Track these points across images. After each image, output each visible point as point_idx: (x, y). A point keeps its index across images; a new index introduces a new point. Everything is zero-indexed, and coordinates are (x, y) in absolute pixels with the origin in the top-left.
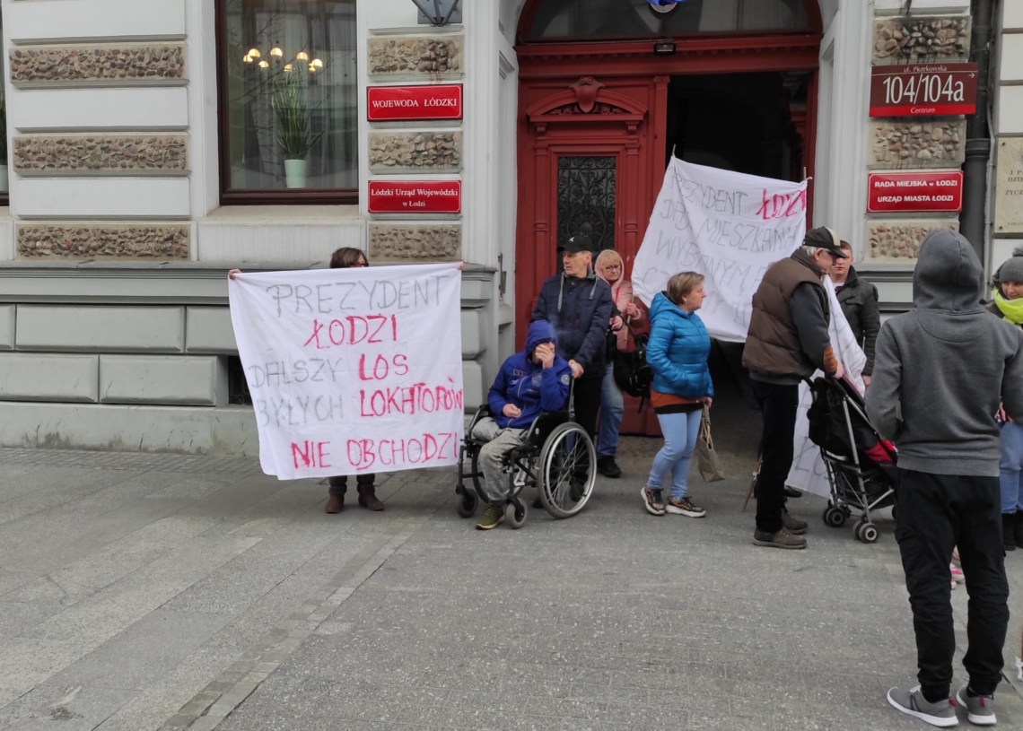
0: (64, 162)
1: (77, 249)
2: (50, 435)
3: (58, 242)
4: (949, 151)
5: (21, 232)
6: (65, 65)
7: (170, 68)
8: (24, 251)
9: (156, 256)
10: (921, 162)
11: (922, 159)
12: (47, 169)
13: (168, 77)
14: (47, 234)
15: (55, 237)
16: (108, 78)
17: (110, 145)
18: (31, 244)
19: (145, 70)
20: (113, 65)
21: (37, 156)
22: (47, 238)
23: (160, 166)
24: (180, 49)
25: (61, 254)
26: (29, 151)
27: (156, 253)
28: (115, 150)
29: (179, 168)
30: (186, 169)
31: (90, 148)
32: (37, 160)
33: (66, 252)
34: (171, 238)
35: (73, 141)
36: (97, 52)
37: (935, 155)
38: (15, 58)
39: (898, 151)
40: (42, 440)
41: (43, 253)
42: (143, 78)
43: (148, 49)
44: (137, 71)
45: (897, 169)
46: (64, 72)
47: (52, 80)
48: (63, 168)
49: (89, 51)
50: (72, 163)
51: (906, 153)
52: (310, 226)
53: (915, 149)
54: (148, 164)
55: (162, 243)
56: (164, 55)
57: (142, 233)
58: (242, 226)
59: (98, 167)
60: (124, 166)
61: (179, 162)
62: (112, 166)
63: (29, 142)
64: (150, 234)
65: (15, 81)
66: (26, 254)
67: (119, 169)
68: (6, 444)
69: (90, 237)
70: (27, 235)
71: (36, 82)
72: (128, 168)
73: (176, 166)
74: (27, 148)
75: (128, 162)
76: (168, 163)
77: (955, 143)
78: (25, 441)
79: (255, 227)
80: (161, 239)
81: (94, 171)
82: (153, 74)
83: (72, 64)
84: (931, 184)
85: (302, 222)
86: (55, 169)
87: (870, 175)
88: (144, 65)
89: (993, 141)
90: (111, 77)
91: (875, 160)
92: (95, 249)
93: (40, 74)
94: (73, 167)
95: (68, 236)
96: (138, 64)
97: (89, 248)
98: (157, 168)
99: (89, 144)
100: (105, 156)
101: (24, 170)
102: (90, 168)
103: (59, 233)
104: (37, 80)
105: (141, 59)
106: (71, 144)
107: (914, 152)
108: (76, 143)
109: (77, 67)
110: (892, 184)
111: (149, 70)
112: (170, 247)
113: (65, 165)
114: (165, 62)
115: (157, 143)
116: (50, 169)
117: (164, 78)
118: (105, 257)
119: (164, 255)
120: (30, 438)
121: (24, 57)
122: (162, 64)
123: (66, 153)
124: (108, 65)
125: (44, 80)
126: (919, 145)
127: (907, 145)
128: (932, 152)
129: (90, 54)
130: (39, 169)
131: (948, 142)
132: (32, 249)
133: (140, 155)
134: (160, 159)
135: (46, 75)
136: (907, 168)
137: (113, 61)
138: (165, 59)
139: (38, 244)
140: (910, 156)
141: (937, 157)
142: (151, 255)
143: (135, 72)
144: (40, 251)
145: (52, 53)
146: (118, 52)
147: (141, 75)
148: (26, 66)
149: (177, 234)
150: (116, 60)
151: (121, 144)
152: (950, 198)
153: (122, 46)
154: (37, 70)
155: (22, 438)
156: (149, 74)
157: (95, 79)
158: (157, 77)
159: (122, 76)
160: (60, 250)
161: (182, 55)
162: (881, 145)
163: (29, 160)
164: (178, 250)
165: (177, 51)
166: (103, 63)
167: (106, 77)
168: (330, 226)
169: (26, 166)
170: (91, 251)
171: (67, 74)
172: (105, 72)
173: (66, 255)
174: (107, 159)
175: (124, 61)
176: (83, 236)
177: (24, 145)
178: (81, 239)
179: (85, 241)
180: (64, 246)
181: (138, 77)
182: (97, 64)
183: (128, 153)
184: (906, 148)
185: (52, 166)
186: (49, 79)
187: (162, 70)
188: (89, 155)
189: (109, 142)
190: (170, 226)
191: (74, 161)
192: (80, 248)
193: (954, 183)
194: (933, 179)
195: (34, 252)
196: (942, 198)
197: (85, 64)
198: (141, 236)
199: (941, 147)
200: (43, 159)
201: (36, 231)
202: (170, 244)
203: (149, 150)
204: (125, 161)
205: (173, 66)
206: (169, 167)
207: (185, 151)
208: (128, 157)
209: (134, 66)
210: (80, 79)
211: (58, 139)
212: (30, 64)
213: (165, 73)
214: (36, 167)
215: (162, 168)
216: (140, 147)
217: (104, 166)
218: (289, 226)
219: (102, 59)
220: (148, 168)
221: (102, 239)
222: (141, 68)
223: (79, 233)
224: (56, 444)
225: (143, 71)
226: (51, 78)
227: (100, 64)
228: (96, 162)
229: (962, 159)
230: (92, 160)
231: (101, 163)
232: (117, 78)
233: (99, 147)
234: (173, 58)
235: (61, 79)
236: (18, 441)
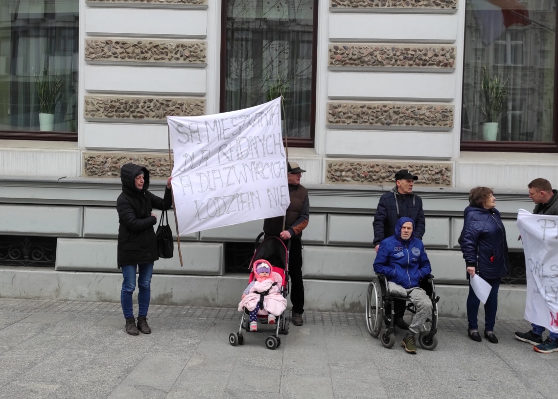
0: (365, 120)
1: (371, 177)
2: (353, 303)
3: (358, 172)
5: (330, 166)
6: (370, 57)
7: (446, 61)
8: (333, 178)
9: (427, 184)
12: (352, 124)
13: (443, 67)
14: (350, 167)
15: (356, 169)
16: (400, 66)
17: (400, 110)
18: (338, 173)
19: (428, 62)
20: (405, 58)
21: (346, 116)
22: (350, 170)
23: (434, 125)
24: (453, 49)
25: (358, 180)
26: (340, 112)
27: (428, 182)
28: (403, 113)
29: (448, 126)
30: (452, 127)
31: (385, 112)
32: (345, 118)
33: (363, 179)
34: (440, 172)
35: (372, 106)
36: (393, 49)
38: (333, 50)
40: (347, 306)
41: (345, 180)
42: (425, 67)
43: (430, 48)
44: (421, 62)
46: (369, 61)
47: (359, 66)
48: (363, 124)
49: (388, 48)
50: (371, 120)
52: (539, 166)
54: (425, 123)
55: (433, 175)
56: (442, 52)
57: (418, 168)
58: (490, 165)
59: (388, 124)
60: (407, 124)
61: (448, 122)
62: (399, 124)
63: (340, 106)
64: (423, 169)
65: (331, 65)
66: (334, 180)
67: (404, 125)
68: (321, 309)
69: (381, 170)
70: (333, 168)
71: (348, 67)
72: (410, 125)
73: (446, 124)
74: (340, 110)
75: (411, 121)
76: (440, 123)
78: (335, 307)
79: (499, 166)
80: (433, 172)
81: (386, 126)
82: (433, 64)
83: (376, 56)
85: (532, 164)
86: (358, 124)
88: (427, 58)
90: (402, 65)
92: (383, 178)
93: (352, 62)
94: (371, 123)
95: (365, 169)
96: (424, 58)
97: (381, 177)
98: (431, 126)
99: (384, 109)
100: (395, 117)
101: (334, 124)
102: (383, 124)
103: (358, 167)
104: (348, 65)
105: (425, 55)
106: (370, 108)
108: (374, 108)
109: (379, 58)
111: (431, 62)
112: (439, 178)
113: (365, 122)
114: (443, 57)
115: (433, 110)
116: (354, 124)
117: (440, 67)
118: (390, 183)
119: (433, 184)
120: (339, 305)
121: (341, 50)
122: (441, 58)
123: (367, 114)
124: (402, 57)
125: (354, 66)
129: (388, 50)
130: (346, 124)
132: (339, 177)
133: (422, 117)
134: (435, 120)
135: (356, 62)
137: (405, 55)
138: (443, 55)
139: (344, 173)
142: (424, 183)
143: (420, 63)
144: (344, 178)
145: (361, 49)
146: (409, 49)
147: (424, 65)
148: (342, 56)
149: (444, 169)
150: (408, 55)
151: (407, 110)
153: (412, 46)
154: (351, 59)
155: (333, 305)
156: (430, 65)
157: (390, 66)
158: (435, 67)
159: (411, 65)
160: (359, 178)
161: (454, 53)
163: (340, 118)
164: (444, 181)
165: (451, 51)
166: (398, 56)
167: (399, 65)
168: (553, 167)
169: (337, 122)
170: (381, 180)
171: (371, 63)
172: (399, 62)
173: (362, 181)
174: (397, 119)
175: (413, 55)
176: (376, 169)
177: (336, 108)
178: (375, 171)
179: (377, 172)
180: (363, 175)
181: (421, 67)
182: (394, 57)
183: (412, 115)
185: (356, 122)
186: (356, 65)
187: (440, 62)
188: (384, 116)
189: (399, 108)
190: (439, 164)
191: (372, 119)
192: (374, 177)
195: (339, 179)
197: (384, 56)
198: (417, 170)
200: (350, 117)
201: (341, 165)
202: (439, 176)
203: (427, 114)
204: (409, 120)
205: (447, 60)
206: (440, 125)
207: (452, 115)
208: (412, 118)
209: (421, 59)
210: (380, 66)
211: (361, 105)
212: (345, 55)
213: (441, 64)
214: (344, 122)
215: (435, 126)
216: (421, 112)
217: (394, 123)
218: (524, 166)
219: (398, 54)
220: (425, 126)
221: (389, 172)
222: (425, 60)
223: (372, 167)
224: (358, 309)
225: (426, 62)
226: (359, 65)
227: (396, 57)
228: (388, 120)
230: (386, 120)
231: (392, 121)
232: (407, 66)
233: (391, 111)
234: (448, 55)
235: (366, 65)
236: (330, 307)
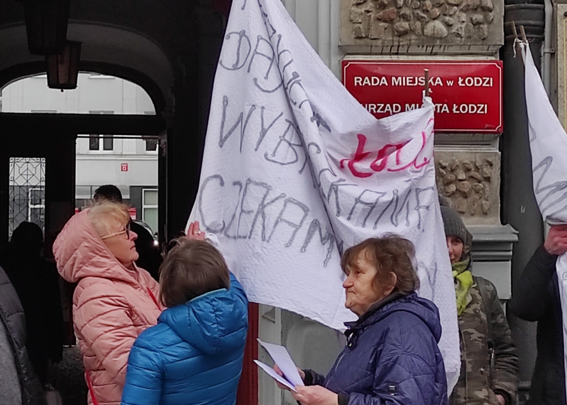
4: (477, 24)
10: (431, 42)
11: (433, 38)
37: (454, 30)
39: (391, 21)
45: (390, 54)
51: (406, 25)
53: (419, 18)
77: (486, 10)
84: (450, 83)
87: (344, 63)
89: (548, 8)
91: (353, 36)
107: (418, 24)
110: (384, 82)
126: (426, 11)
127: (406, 11)
128: (449, 26)
131: (475, 10)
136: (408, 54)
140: (412, 31)
141: (458, 35)
152: (482, 109)
162: (362, 9)
184: (405, 17)
193: (487, 82)
194: (453, 74)
196: (469, 109)
199: (464, 16)
229: (500, 39)
